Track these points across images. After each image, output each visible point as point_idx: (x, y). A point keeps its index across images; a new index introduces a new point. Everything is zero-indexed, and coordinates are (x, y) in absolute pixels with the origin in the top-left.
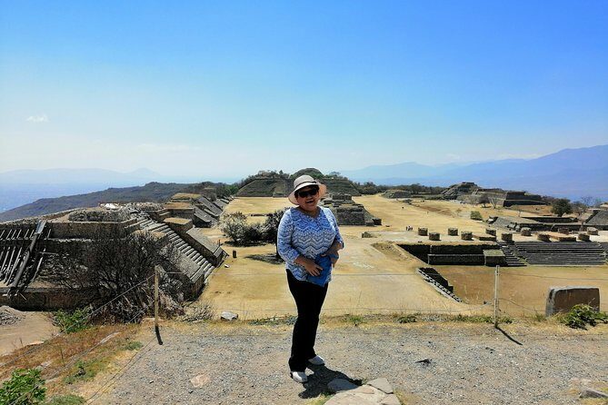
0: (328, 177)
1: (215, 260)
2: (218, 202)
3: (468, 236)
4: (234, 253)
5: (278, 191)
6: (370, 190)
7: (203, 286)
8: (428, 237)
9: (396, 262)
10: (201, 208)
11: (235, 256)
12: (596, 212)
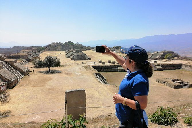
0: (75, 44)
1: (25, 73)
2: (37, 53)
3: (114, 63)
4: (33, 70)
5: (58, 49)
6: (89, 48)
7: (18, 83)
8: (101, 63)
9: (88, 72)
10: (30, 55)
11: (34, 72)
12: (153, 54)
